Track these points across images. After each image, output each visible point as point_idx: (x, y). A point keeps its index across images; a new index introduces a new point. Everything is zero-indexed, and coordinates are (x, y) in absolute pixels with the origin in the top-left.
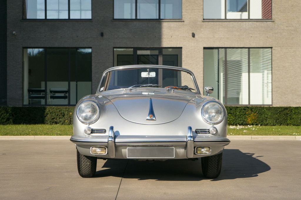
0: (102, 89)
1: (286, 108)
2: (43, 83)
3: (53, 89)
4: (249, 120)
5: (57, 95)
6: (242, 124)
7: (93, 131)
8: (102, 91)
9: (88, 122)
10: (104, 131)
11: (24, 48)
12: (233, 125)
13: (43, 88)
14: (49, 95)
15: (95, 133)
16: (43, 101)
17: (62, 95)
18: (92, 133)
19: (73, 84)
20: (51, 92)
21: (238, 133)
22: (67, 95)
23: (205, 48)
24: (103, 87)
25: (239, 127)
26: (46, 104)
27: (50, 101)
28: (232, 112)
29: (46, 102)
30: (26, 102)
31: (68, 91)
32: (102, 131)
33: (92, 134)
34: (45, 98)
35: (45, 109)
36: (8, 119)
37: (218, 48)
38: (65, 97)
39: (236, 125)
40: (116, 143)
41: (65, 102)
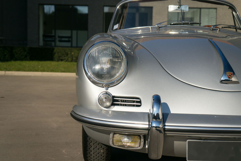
0: (116, 27)
2: (53, 31)
3: (60, 35)
5: (63, 39)
7: (114, 101)
8: (116, 29)
9: (105, 82)
10: (137, 102)
11: (40, 4)
13: (53, 34)
14: (57, 39)
15: (118, 105)
16: (53, 44)
17: (67, 39)
18: (113, 104)
19: (74, 32)
20: (59, 37)
22: (70, 39)
24: (118, 25)
26: (55, 46)
27: (58, 43)
29: (55, 44)
30: (41, 43)
31: (71, 37)
32: (134, 102)
33: (113, 107)
34: (54, 41)
35: (53, 49)
36: (26, 56)
38: (68, 41)
40: (167, 132)
41: (69, 44)
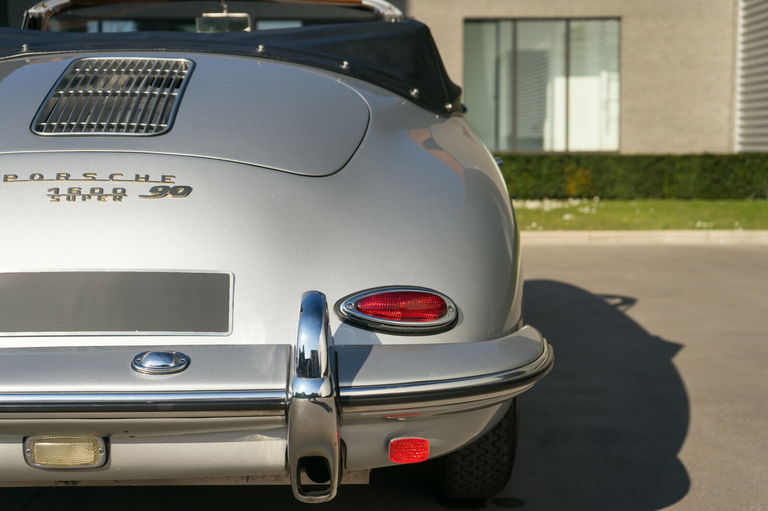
1: (660, 159)
4: (572, 187)
6: (555, 197)
12: (533, 198)
21: (550, 222)
23: (468, 21)
25: (549, 205)
28: (530, 167)
37: (496, 21)
39: (541, 198)
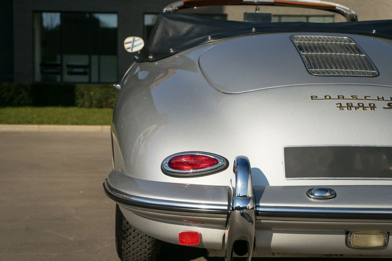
2: (58, 57)
3: (71, 63)
5: (76, 70)
13: (58, 62)
14: (65, 70)
16: (58, 78)
17: (81, 70)
19: (95, 58)
20: (69, 66)
22: (88, 70)
26: (62, 82)
27: (67, 77)
29: (62, 78)
30: (38, 78)
31: (89, 66)
34: (60, 73)
36: (11, 99)
38: (84, 74)
41: (85, 79)
